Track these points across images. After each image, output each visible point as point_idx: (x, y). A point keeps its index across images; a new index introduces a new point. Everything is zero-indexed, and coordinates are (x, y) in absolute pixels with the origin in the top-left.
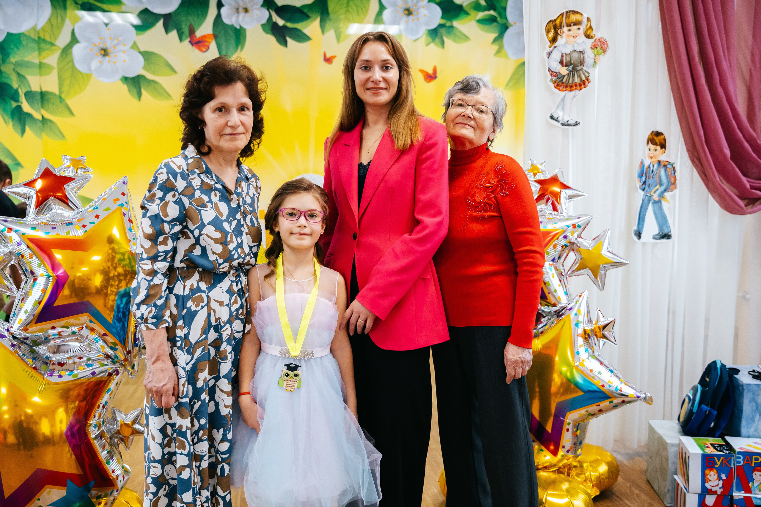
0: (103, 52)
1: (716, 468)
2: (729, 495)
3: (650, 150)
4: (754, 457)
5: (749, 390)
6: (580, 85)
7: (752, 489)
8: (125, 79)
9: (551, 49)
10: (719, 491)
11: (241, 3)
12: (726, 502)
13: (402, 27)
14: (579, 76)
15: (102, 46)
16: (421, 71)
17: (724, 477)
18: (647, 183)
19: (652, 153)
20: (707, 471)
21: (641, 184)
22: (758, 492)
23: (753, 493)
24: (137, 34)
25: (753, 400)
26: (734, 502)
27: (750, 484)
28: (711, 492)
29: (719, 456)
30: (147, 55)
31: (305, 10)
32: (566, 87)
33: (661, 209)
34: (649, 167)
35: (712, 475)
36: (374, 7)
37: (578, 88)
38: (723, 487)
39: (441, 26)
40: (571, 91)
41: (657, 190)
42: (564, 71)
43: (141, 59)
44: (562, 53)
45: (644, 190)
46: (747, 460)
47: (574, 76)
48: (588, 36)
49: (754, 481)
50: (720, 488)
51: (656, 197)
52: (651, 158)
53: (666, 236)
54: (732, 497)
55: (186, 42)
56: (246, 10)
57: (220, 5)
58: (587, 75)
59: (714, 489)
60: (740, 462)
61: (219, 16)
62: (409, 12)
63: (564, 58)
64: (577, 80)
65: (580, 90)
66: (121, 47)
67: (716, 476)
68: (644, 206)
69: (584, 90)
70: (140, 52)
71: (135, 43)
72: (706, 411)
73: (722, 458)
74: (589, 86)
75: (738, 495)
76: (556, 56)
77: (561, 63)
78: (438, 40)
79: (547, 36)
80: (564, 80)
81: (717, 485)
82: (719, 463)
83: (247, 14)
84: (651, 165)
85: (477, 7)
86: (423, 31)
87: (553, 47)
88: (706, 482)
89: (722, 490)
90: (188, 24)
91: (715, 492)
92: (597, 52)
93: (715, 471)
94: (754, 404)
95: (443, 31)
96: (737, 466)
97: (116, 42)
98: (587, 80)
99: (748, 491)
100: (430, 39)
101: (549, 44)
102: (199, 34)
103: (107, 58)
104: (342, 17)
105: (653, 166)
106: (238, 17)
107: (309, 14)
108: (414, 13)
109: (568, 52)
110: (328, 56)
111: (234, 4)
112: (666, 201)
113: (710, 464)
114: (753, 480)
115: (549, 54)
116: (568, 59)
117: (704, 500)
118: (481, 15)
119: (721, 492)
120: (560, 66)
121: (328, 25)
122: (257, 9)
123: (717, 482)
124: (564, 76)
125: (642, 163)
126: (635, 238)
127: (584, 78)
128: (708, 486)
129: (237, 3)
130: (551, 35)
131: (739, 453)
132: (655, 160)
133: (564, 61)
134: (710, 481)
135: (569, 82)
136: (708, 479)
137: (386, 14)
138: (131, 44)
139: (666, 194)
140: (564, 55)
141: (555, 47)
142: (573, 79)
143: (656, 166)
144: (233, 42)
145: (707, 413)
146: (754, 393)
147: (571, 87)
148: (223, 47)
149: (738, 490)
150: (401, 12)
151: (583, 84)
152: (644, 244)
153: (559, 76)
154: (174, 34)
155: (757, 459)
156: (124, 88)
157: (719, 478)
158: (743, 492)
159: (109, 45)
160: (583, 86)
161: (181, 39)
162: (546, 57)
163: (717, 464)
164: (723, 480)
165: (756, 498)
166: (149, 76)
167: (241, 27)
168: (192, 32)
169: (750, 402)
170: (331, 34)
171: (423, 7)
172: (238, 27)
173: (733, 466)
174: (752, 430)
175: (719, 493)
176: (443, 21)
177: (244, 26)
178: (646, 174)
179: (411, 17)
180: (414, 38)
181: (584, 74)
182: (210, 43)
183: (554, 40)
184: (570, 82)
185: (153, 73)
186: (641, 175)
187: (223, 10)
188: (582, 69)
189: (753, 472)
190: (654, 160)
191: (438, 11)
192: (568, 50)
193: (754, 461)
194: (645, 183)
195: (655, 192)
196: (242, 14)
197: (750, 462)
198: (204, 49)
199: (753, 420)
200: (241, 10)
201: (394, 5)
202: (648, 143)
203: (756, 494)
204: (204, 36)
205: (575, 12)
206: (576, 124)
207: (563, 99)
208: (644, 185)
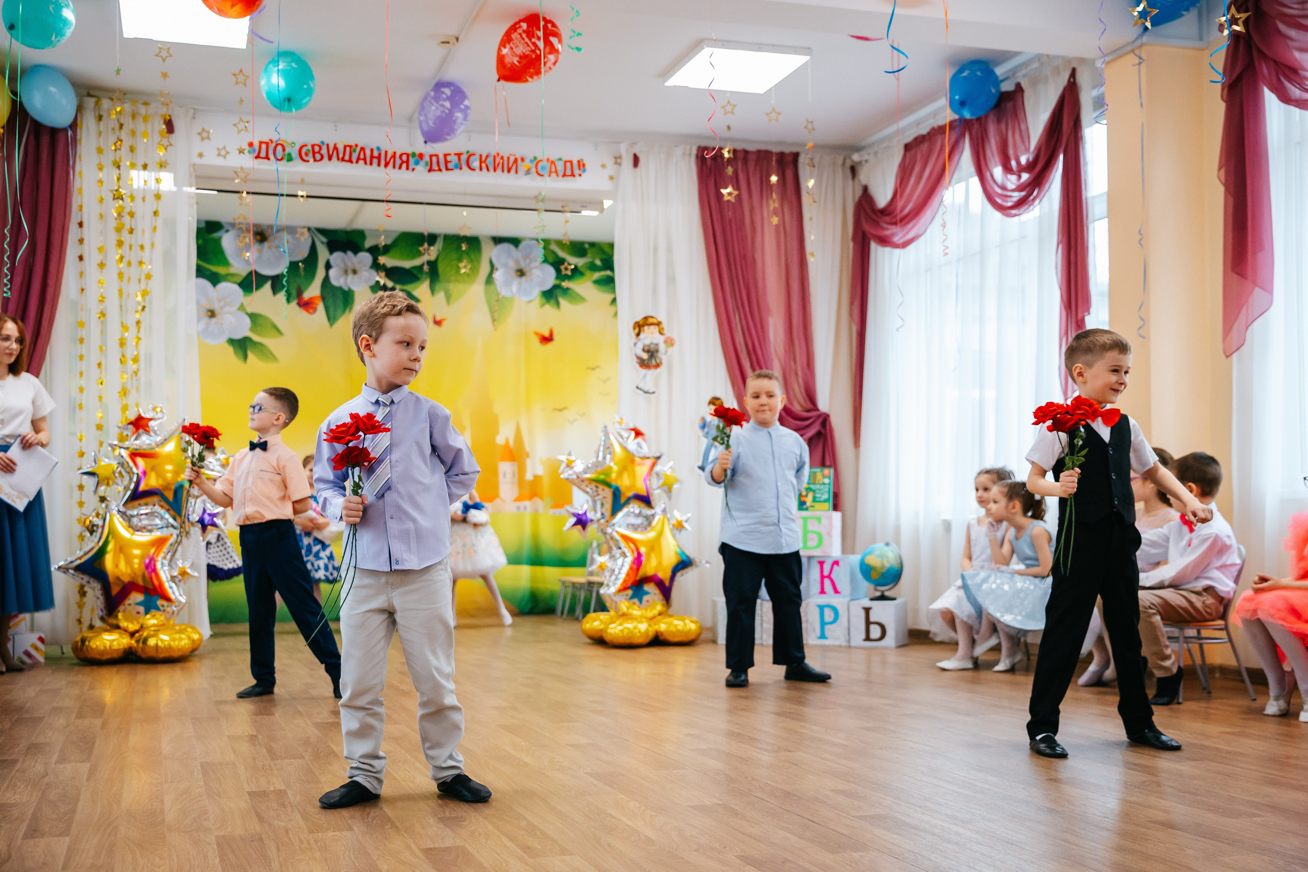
0: (209, 314)
3: (710, 409)
8: (232, 341)
9: (636, 340)
11: (350, 264)
13: (514, 288)
15: (209, 307)
16: (537, 334)
21: (704, 433)
24: (245, 295)
30: (254, 317)
31: (415, 272)
32: (647, 367)
36: (485, 269)
37: (655, 367)
39: (556, 287)
40: (650, 369)
42: (645, 356)
43: (248, 320)
44: (644, 344)
45: (707, 438)
47: (652, 359)
48: (661, 333)
55: (294, 304)
56: (355, 272)
57: (328, 266)
58: (661, 359)
61: (326, 279)
62: (521, 273)
63: (645, 347)
64: (654, 362)
66: (227, 309)
68: (708, 449)
69: (658, 369)
70: (247, 314)
71: (242, 305)
74: (662, 366)
76: (640, 345)
77: (644, 350)
78: (553, 301)
79: (634, 332)
80: (646, 362)
83: (356, 276)
85: (593, 268)
86: (536, 292)
87: (638, 339)
90: (296, 285)
92: (667, 344)
95: (558, 292)
97: (223, 303)
98: (661, 362)
100: (544, 300)
101: (635, 337)
102: (307, 295)
103: (214, 320)
104: (453, 278)
105: (714, 421)
106: (346, 279)
107: (419, 276)
108: (527, 274)
109: (648, 344)
110: (438, 319)
111: (342, 265)
115: (635, 344)
116: (648, 348)
118: (597, 275)
120: (643, 353)
121: (438, 286)
122: (366, 271)
124: (645, 360)
125: (703, 418)
126: (701, 471)
127: (658, 361)
129: (345, 264)
130: (637, 330)
133: (646, 349)
135: (649, 364)
137: (497, 275)
138: (238, 305)
144: (341, 305)
147: (650, 367)
148: (331, 309)
150: (513, 274)
151: (658, 366)
153: (642, 360)
154: (282, 295)
156: (230, 350)
159: (216, 306)
161: (288, 300)
162: (633, 346)
166: (256, 338)
167: (350, 289)
168: (300, 293)
170: (440, 296)
171: (537, 268)
172: (346, 289)
176: (557, 282)
177: (353, 288)
178: (708, 426)
179: (524, 279)
180: (528, 299)
182: (317, 304)
183: (639, 335)
185: (259, 335)
186: (704, 427)
187: (332, 273)
188: (657, 355)
191: (551, 271)
192: (647, 342)
194: (707, 432)
196: (351, 277)
198: (311, 311)
200: (349, 271)
201: (506, 266)
202: (708, 404)
204: (311, 298)
205: (652, 317)
206: (654, 393)
207: (645, 376)
208: (706, 435)
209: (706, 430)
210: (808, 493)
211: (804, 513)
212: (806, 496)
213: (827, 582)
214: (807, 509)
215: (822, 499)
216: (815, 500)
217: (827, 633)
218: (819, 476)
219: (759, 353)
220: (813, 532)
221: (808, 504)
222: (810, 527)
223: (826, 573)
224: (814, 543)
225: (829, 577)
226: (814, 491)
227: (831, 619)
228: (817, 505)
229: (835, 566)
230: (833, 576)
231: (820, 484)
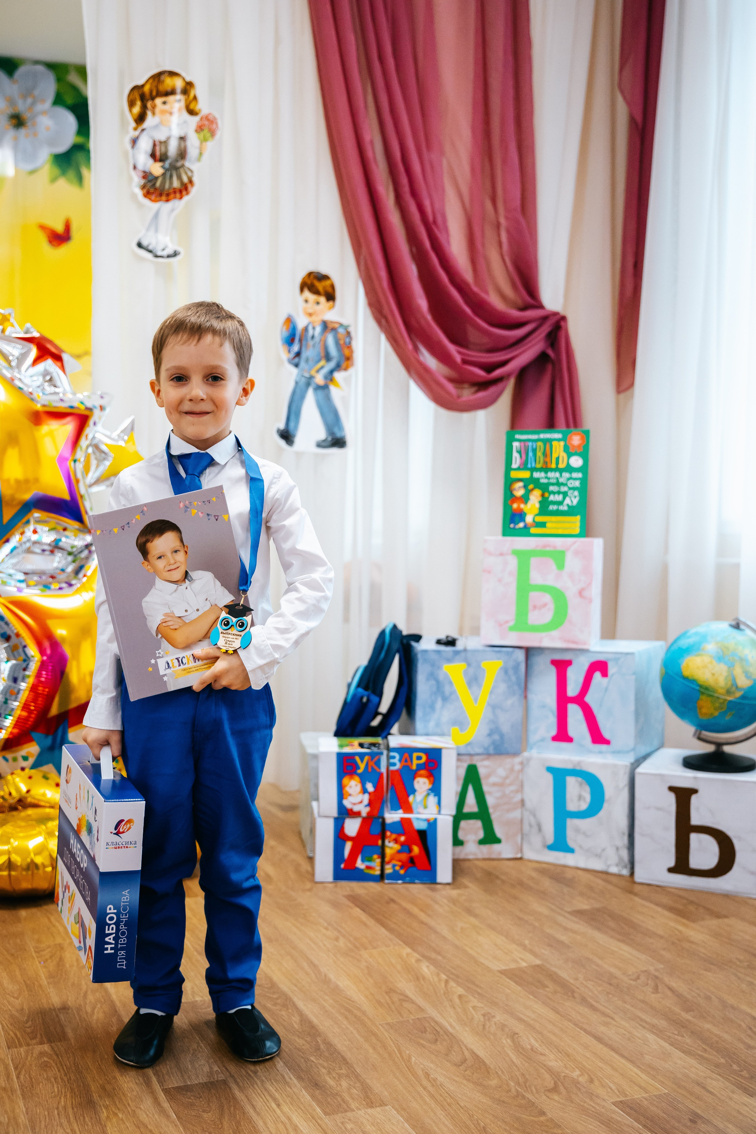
1: (359, 775)
2: (379, 817)
3: (306, 301)
4: (415, 755)
5: (425, 660)
6: (181, 191)
7: (414, 806)
9: (137, 133)
10: (365, 811)
12: (375, 829)
13: (6, 148)
14: (179, 177)
16: (43, 227)
17: (370, 787)
18: (304, 355)
19: (311, 307)
20: (345, 780)
21: (292, 355)
22: (421, 810)
23: (415, 810)
25: (432, 676)
26: (387, 828)
27: (411, 798)
28: (352, 814)
29: (362, 756)
32: (161, 195)
33: (328, 398)
34: (306, 329)
35: (353, 785)
37: (178, 195)
38: (370, 804)
39: (77, 148)
40: (167, 201)
41: (322, 367)
42: (157, 169)
44: (154, 141)
45: (297, 365)
46: (406, 761)
47: (171, 177)
48: (192, 113)
49: (417, 793)
50: (366, 806)
51: (319, 379)
52: (310, 315)
53: (338, 442)
54: (384, 819)
58: (190, 174)
59: (356, 809)
60: (394, 764)
62: (18, 121)
63: (158, 148)
64: (176, 184)
65: (181, 198)
67: (359, 788)
68: (298, 391)
69: (186, 199)
72: (362, 698)
73: (366, 758)
74: (194, 191)
75: (392, 816)
76: (145, 145)
77: (153, 155)
78: (71, 173)
79: (130, 111)
80: (158, 184)
81: (361, 802)
82: (362, 766)
84: (310, 328)
86: (44, 156)
87: (140, 129)
88: (345, 796)
89: (368, 809)
91: (358, 814)
92: (204, 137)
93: (357, 779)
94: (433, 682)
96: (392, 771)
98: (191, 182)
99: (408, 809)
100: (58, 171)
101: (133, 124)
105: (314, 328)
108: (29, 123)
109: (163, 138)
112: (337, 385)
113: (350, 768)
114: (414, 791)
115: (134, 141)
116: (163, 149)
117: (342, 828)
119: (368, 814)
120: (151, 161)
123: (360, 797)
124: (156, 178)
125: (289, 321)
126: (282, 443)
127: (185, 179)
128: (347, 803)
130: (137, 110)
131: (395, 750)
132: (317, 320)
133: (158, 153)
134: (350, 795)
135: (164, 186)
136: (347, 792)
139: (338, 376)
140: (157, 143)
141: (143, 130)
142: (171, 183)
143: (318, 329)
145: (365, 700)
146: (433, 665)
147: (168, 195)
149: (394, 808)
150: (3, 121)
151: (184, 189)
152: (299, 455)
153: (150, 178)
155: (419, 758)
157: (364, 791)
158: (401, 811)
160: (184, 193)
162: (128, 145)
163: (359, 768)
164: (370, 793)
165: (418, 819)
169: (428, 679)
171: (45, 112)
173: (383, 770)
174: (432, 724)
175: (364, 814)
176: (80, 140)
178: (300, 341)
179: (22, 130)
180: (32, 166)
181: (186, 173)
183: (140, 119)
184: (167, 186)
186: (290, 340)
188: (183, 166)
189: (414, 778)
190: (314, 318)
191: (72, 121)
192: (161, 134)
193: (415, 762)
194: (298, 354)
195: (318, 371)
197: (409, 763)
199: (432, 707)
202: (302, 290)
203: (419, 813)
205: (172, 74)
206: (175, 254)
207: (156, 216)
208: (297, 358)
209: (296, 348)
210: (528, 492)
211: (522, 543)
212: (524, 499)
213: (574, 712)
214: (526, 531)
215: (564, 508)
216: (544, 509)
217: (572, 838)
218: (558, 449)
219: (417, 168)
220: (544, 589)
221: (529, 519)
222: (536, 578)
223: (573, 689)
224: (547, 616)
225: (580, 700)
226: (544, 488)
227: (584, 806)
228: (553, 523)
229: (597, 675)
230: (588, 699)
231: (561, 471)
